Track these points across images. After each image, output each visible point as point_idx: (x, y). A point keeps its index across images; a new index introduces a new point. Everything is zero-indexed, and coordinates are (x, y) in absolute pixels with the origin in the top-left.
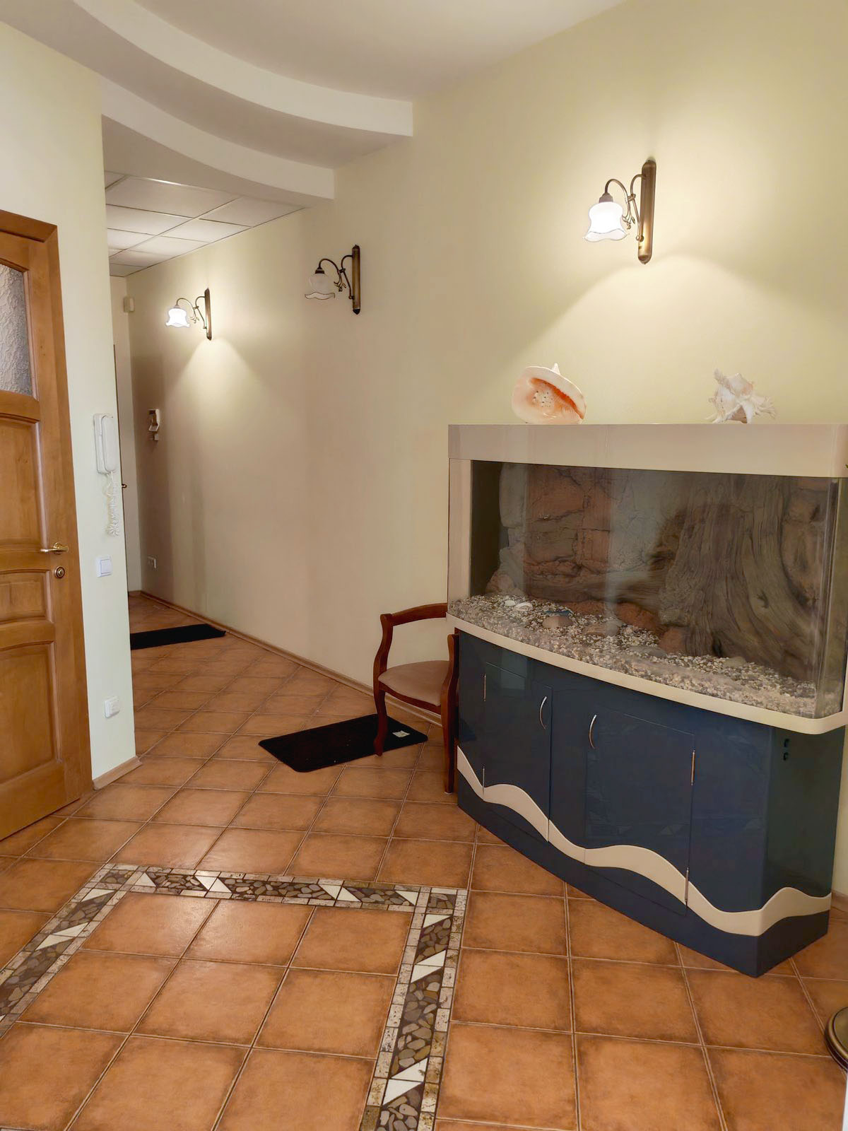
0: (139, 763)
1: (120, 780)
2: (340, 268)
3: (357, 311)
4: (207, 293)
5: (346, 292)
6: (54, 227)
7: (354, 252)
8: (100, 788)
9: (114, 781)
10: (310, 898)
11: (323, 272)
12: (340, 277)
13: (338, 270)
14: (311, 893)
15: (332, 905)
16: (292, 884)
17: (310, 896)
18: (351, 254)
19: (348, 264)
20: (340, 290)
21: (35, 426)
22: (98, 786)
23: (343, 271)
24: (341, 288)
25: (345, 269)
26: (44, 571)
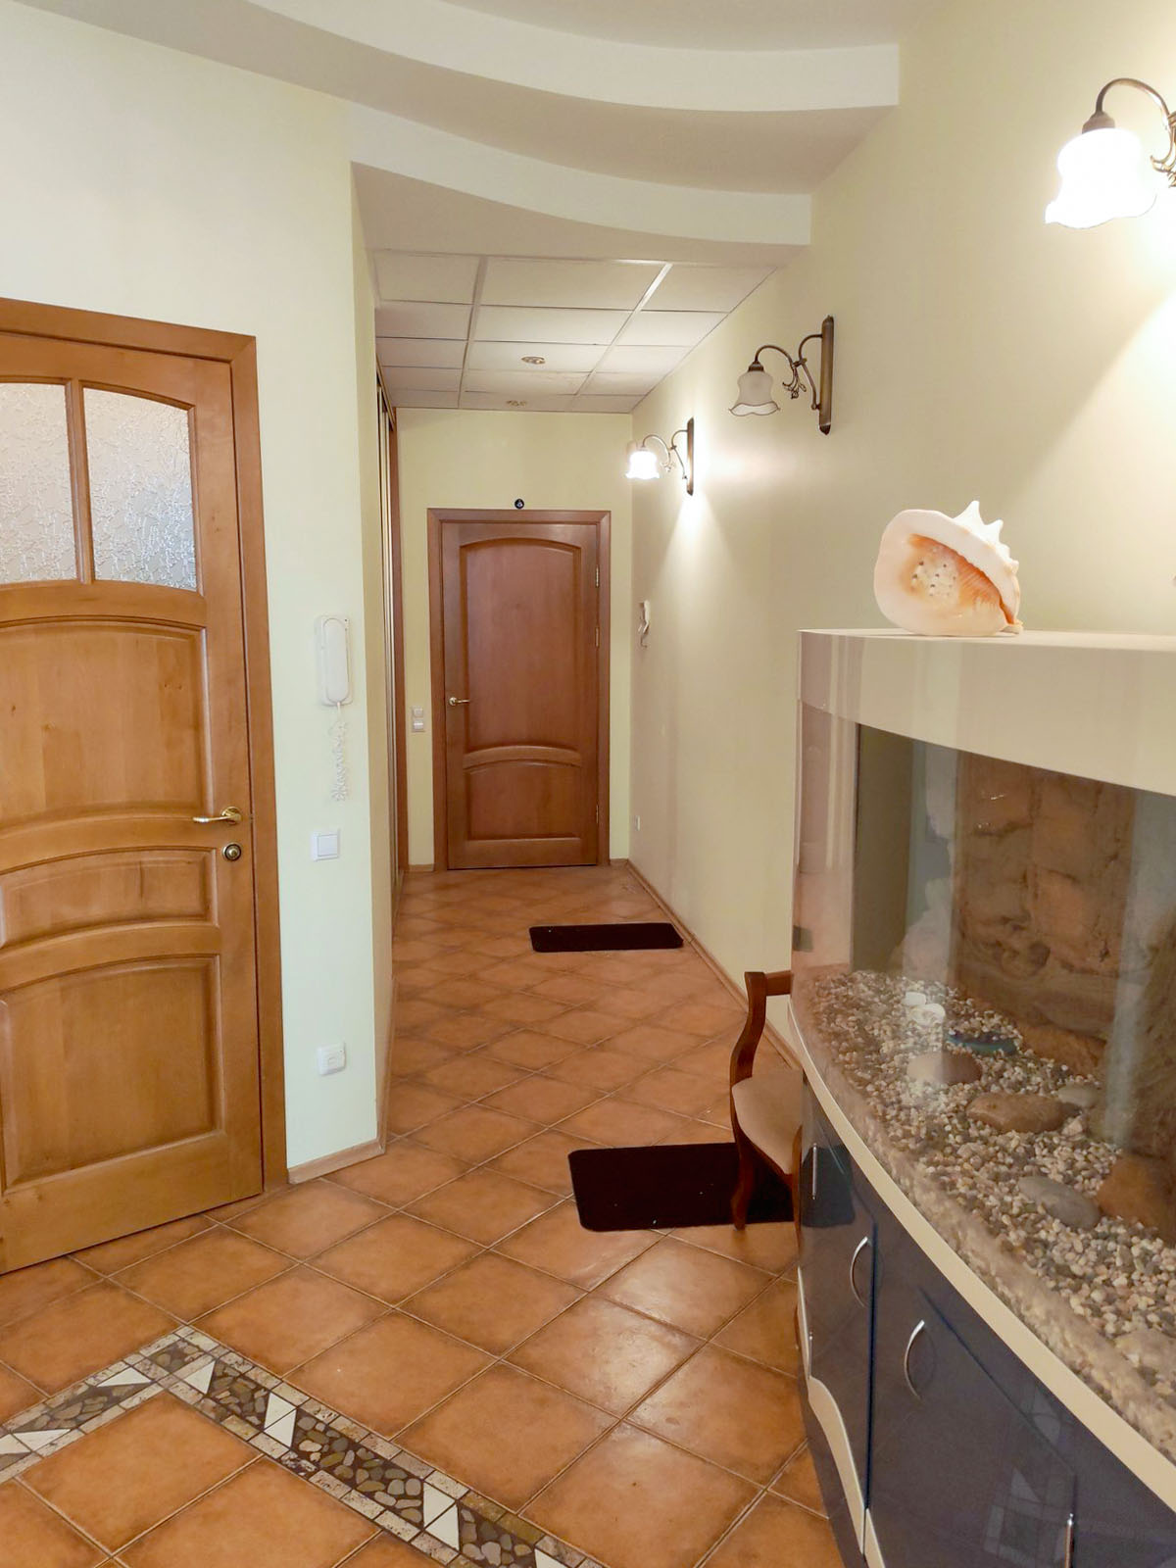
0: (380, 1150)
1: (333, 1176)
2: (796, 359)
3: (826, 430)
4: (691, 424)
5: (806, 398)
6: (251, 340)
7: (824, 328)
8: (297, 1182)
9: (325, 1176)
10: (388, 1508)
11: (761, 369)
12: (796, 374)
13: (790, 360)
14: (398, 1498)
15: (407, 1539)
16: (387, 1465)
17: (391, 1502)
18: (820, 333)
19: (813, 351)
20: (794, 395)
21: (200, 635)
22: (296, 1179)
23: (801, 362)
24: (797, 392)
25: (805, 360)
26: (208, 850)
